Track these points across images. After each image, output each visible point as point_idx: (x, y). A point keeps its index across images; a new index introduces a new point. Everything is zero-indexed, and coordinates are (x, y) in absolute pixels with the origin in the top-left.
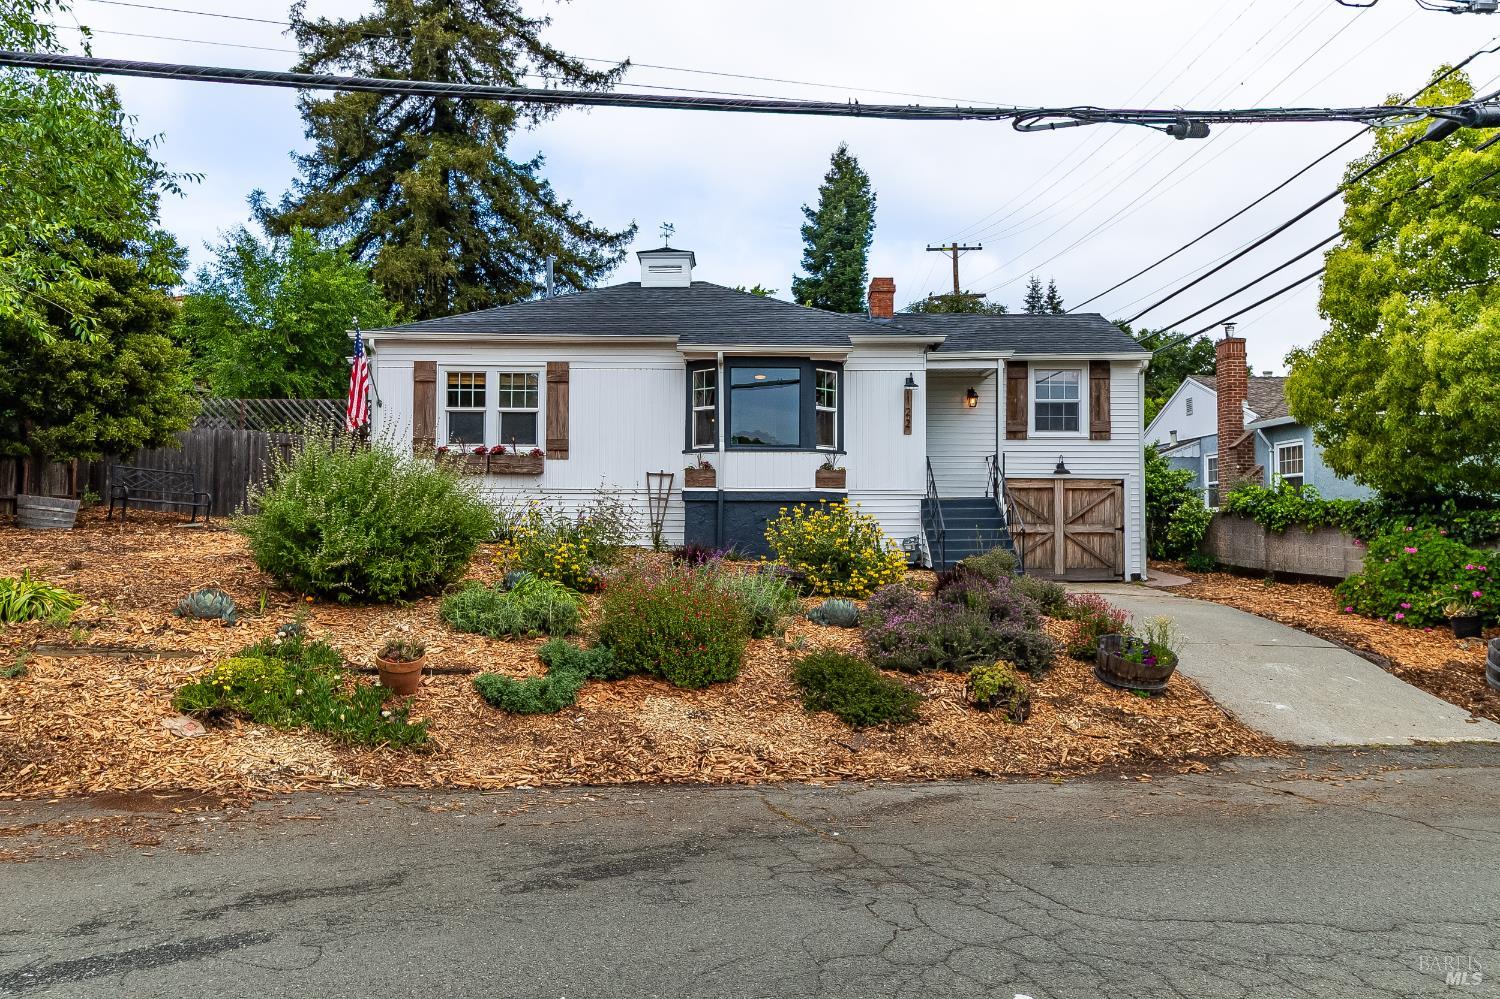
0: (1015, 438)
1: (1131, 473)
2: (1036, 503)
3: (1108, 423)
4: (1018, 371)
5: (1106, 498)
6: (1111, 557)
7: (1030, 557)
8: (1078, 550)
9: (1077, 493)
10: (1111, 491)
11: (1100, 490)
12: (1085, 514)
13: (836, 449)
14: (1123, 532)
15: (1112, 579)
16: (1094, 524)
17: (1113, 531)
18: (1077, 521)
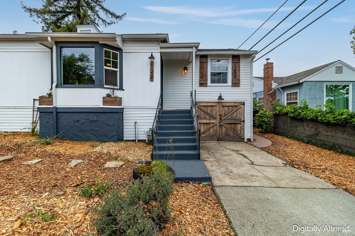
0: (202, 86)
1: (248, 100)
2: (211, 111)
3: (239, 80)
4: (204, 60)
5: (238, 109)
6: (239, 132)
7: (208, 132)
8: (226, 130)
9: (227, 108)
10: (240, 107)
11: (236, 106)
12: (229, 116)
13: (118, 88)
14: (244, 122)
15: (239, 140)
16: (233, 119)
17: (240, 122)
18: (227, 118)
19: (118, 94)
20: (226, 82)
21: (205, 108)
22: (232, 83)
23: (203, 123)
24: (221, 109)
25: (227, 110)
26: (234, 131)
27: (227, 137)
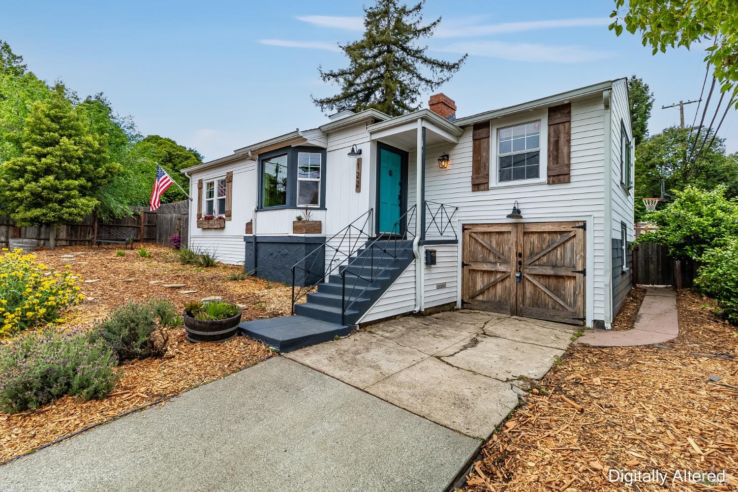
0: (479, 190)
1: (595, 215)
2: (498, 244)
3: (568, 165)
4: (482, 132)
5: (567, 240)
6: (570, 299)
7: (492, 291)
8: (535, 291)
9: (536, 236)
10: (572, 234)
11: (561, 233)
12: (544, 256)
14: (585, 275)
15: (571, 321)
16: (554, 266)
17: (574, 274)
18: (537, 263)
19: (316, 215)
20: (537, 175)
21: (486, 237)
22: (549, 177)
23: (481, 271)
24: (522, 239)
25: (536, 242)
26: (557, 295)
27: (535, 309)
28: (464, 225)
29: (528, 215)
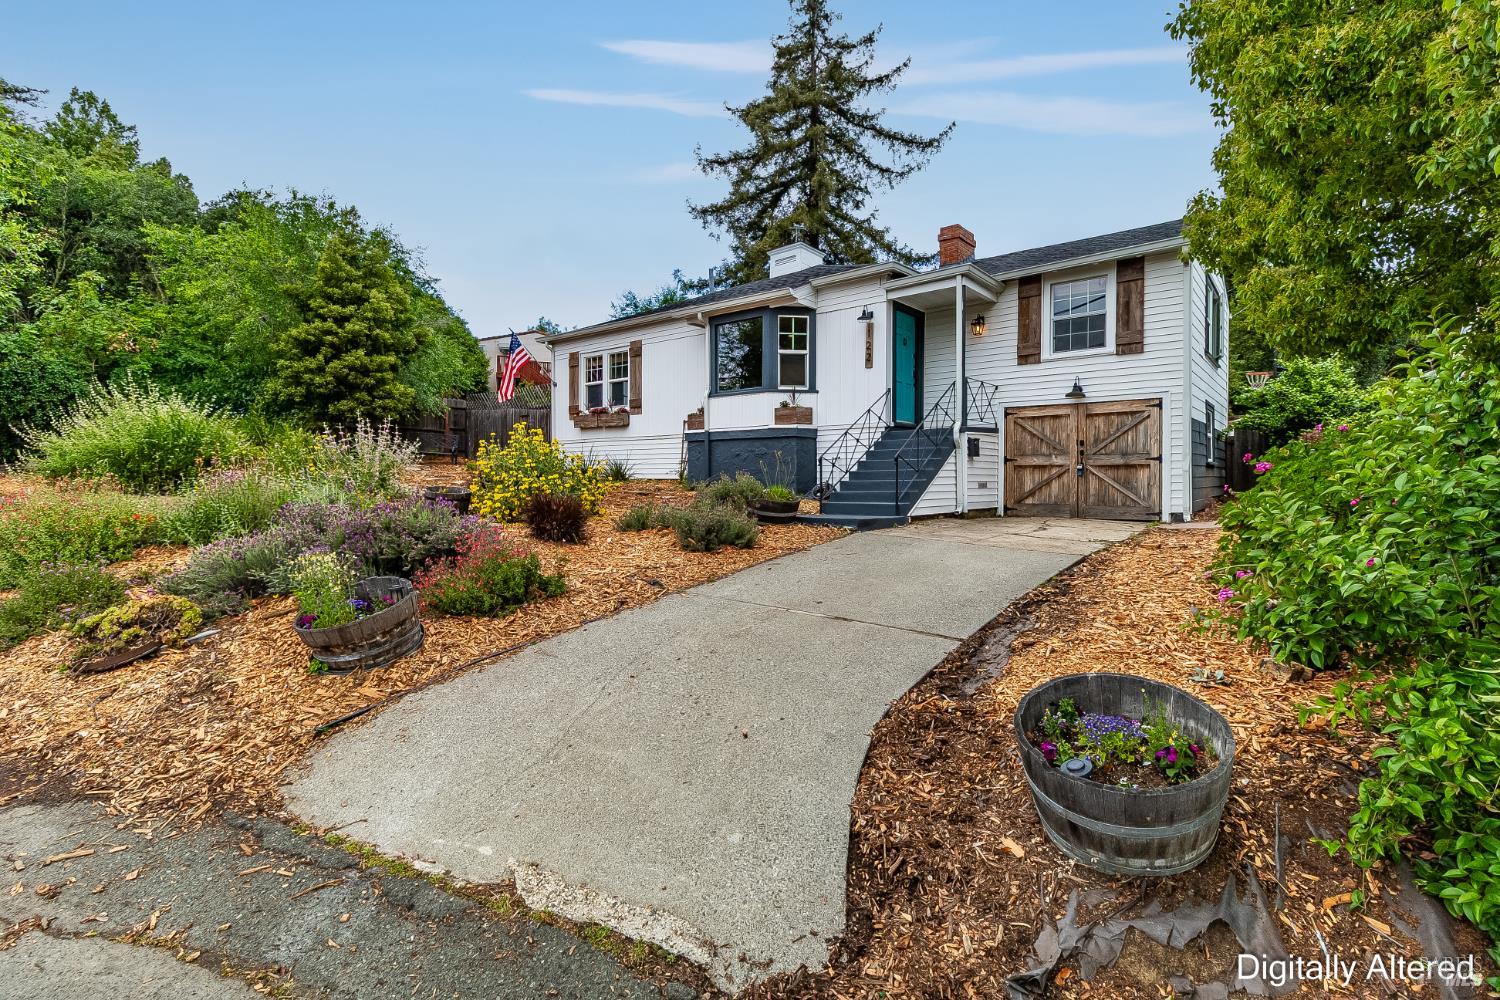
0: (1027, 363)
1: (1174, 390)
2: (1053, 432)
3: (1141, 332)
4: (1030, 289)
5: (1140, 422)
6: (1143, 492)
7: (1045, 492)
8: (1101, 486)
9: (1102, 419)
10: (1146, 414)
11: (1132, 413)
12: (1111, 442)
13: (807, 389)
14: (1161, 462)
15: (1145, 518)
16: (1124, 454)
17: (1148, 462)
18: (1103, 451)
19: (804, 400)
20: (1102, 344)
21: (1037, 422)
22: (1118, 345)
23: (1030, 466)
24: (1083, 422)
25: (1102, 426)
26: (1127, 488)
27: (1102, 507)
28: (1006, 409)
29: (1093, 393)
